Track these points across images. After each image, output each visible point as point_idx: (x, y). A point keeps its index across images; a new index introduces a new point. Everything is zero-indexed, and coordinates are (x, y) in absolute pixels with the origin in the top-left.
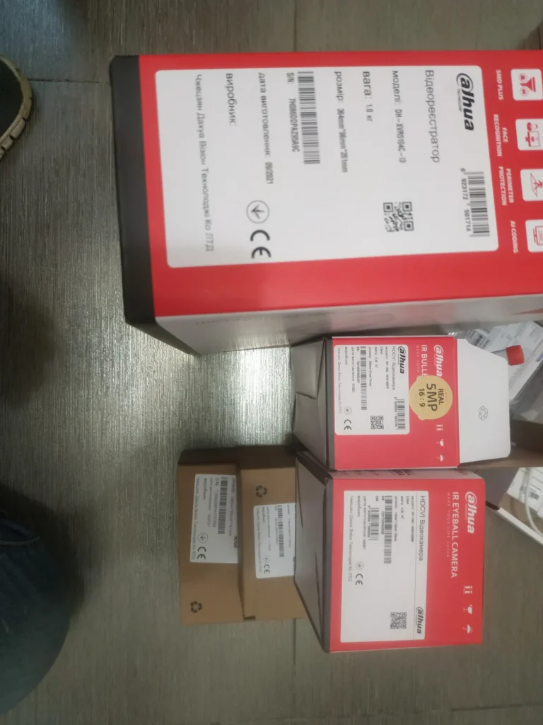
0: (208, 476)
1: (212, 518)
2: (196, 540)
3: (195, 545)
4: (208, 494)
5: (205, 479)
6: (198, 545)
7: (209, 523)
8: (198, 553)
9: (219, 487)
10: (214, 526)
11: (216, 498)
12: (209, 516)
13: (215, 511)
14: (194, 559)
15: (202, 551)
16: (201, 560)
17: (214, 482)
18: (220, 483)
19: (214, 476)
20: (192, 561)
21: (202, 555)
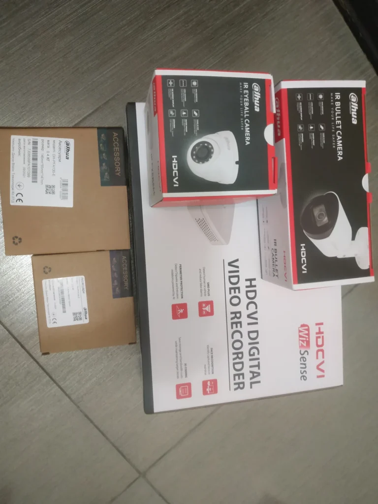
0: (22, 137)
1: (26, 171)
2: (15, 188)
3: (14, 191)
4: (22, 151)
5: (19, 140)
6: (16, 192)
7: (24, 175)
8: (17, 198)
9: (31, 146)
10: (29, 176)
11: (29, 155)
12: (24, 169)
13: (29, 165)
14: (13, 203)
15: (19, 197)
16: (19, 204)
17: (27, 142)
18: (31, 143)
19: (27, 138)
20: (12, 204)
21: (19, 200)
